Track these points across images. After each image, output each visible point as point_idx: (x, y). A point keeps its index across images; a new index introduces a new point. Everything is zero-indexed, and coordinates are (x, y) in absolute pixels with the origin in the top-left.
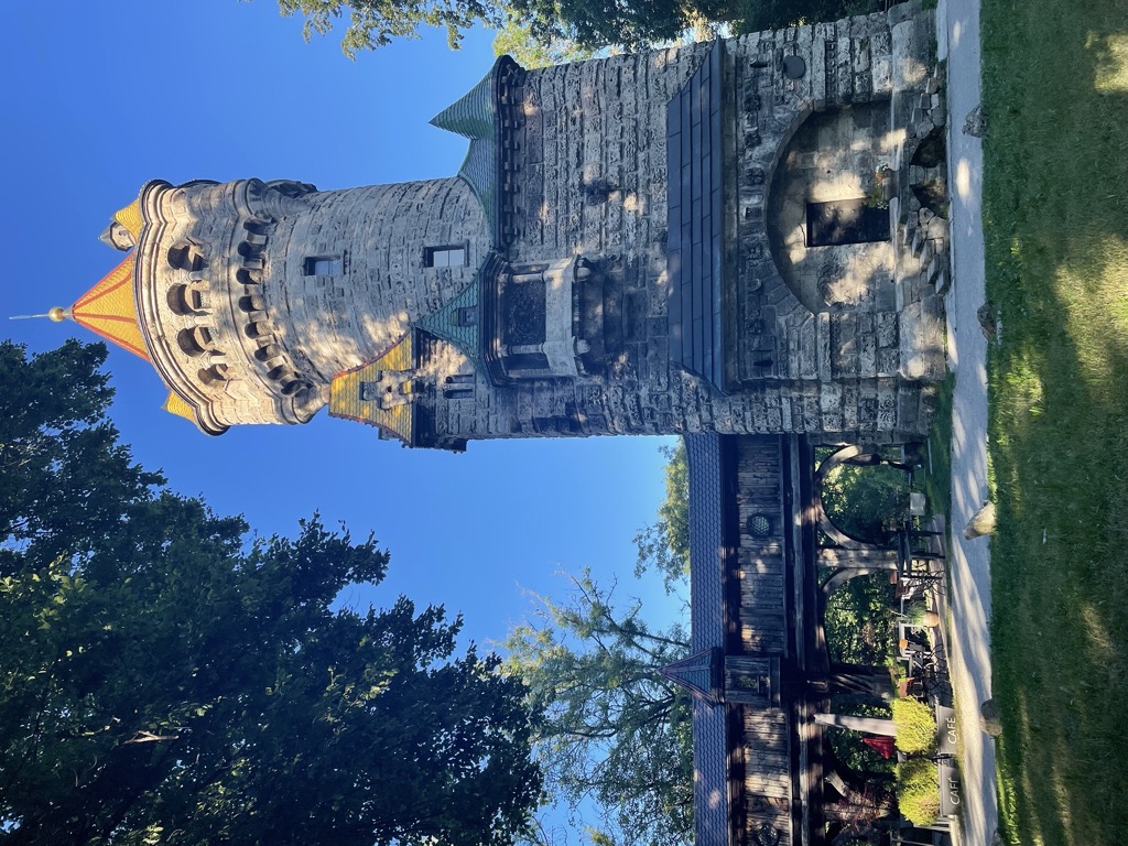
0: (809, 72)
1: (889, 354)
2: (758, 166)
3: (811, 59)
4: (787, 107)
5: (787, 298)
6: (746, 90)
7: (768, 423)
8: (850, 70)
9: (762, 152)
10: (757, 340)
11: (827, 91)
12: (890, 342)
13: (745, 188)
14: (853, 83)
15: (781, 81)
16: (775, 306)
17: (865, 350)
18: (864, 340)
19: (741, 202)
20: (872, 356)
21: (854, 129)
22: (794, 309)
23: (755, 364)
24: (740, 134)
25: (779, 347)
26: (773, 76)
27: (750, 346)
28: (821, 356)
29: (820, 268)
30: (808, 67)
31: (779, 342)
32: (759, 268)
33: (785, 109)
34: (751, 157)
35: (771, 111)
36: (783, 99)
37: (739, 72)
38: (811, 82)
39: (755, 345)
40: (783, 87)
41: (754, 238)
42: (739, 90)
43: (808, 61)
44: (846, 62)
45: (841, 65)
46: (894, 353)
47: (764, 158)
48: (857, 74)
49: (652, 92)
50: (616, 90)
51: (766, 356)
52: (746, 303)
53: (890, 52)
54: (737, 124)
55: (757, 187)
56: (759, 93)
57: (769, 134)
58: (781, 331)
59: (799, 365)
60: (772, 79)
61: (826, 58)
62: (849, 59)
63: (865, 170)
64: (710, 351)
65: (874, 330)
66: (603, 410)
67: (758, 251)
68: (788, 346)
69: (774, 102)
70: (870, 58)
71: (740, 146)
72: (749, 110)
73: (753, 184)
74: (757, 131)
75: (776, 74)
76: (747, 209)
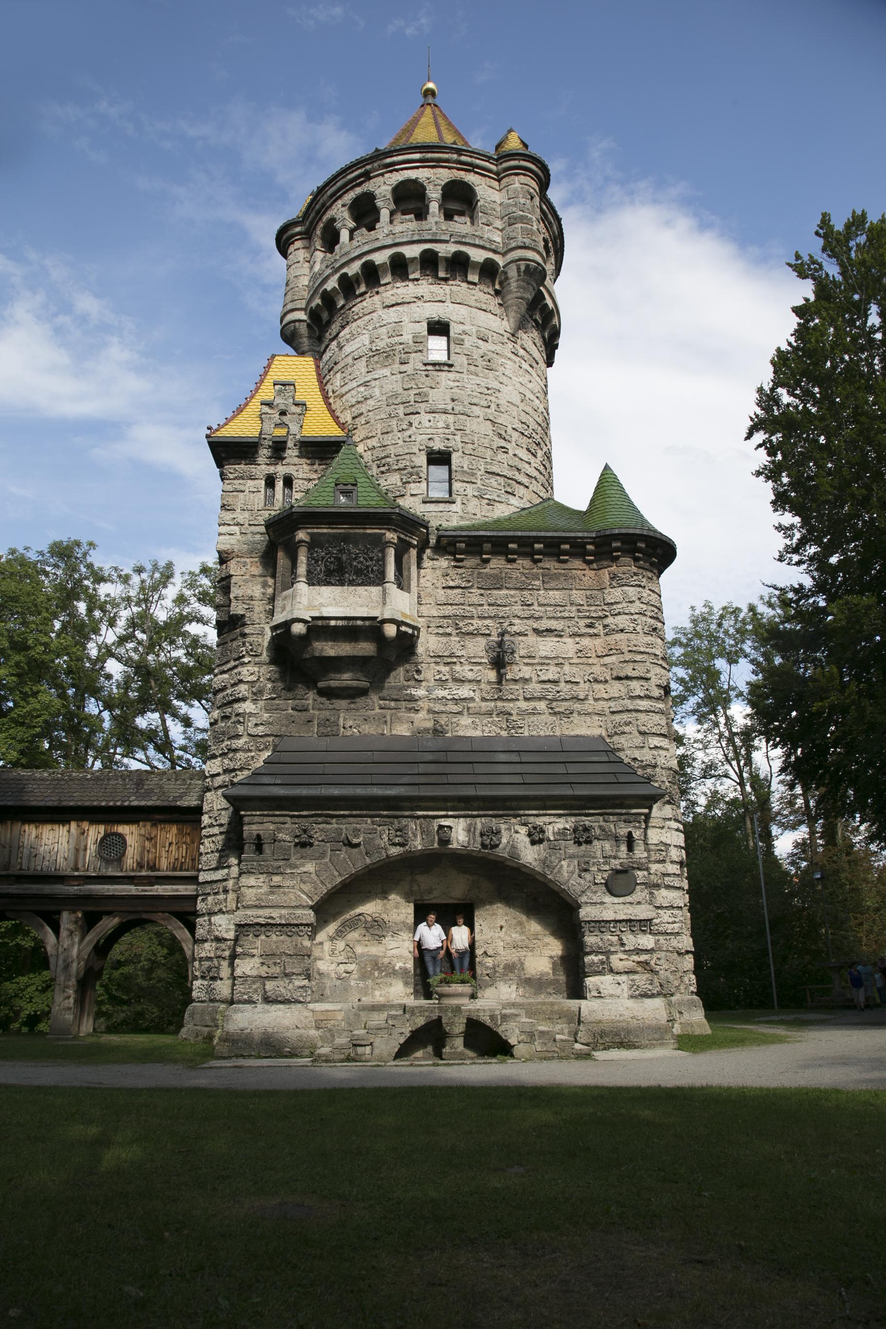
0: (616, 900)
1: (256, 991)
2: (504, 840)
3: (631, 903)
4: (575, 876)
5: (336, 873)
6: (600, 827)
7: (207, 853)
8: (612, 949)
9: (521, 846)
10: (288, 838)
11: (589, 922)
12: (269, 994)
13: (479, 826)
14: (597, 953)
15: (607, 867)
16: (327, 860)
17: (263, 964)
18: (275, 964)
19: (462, 820)
20: (254, 973)
21: (551, 957)
22: (322, 883)
23: (259, 836)
24: (546, 819)
25: (276, 864)
26: (615, 858)
27: (279, 830)
28: (261, 912)
29: (384, 916)
30: (621, 900)
31: (281, 863)
32: (378, 841)
33: (573, 873)
34: (517, 832)
35: (572, 857)
36: (586, 870)
37: (623, 817)
38: (602, 903)
39: (281, 836)
40: (599, 870)
41: (415, 836)
42: (601, 818)
43: (628, 899)
44: (623, 945)
45: (621, 939)
46: (255, 997)
47: (513, 847)
48: (608, 958)
49: (617, 718)
50: (622, 675)
51: (267, 849)
52: (336, 826)
53: (632, 997)
54: (560, 816)
55: (479, 839)
56: (595, 842)
57: (543, 854)
58: (296, 867)
59: (252, 887)
60: (610, 857)
61: (630, 921)
62: (627, 948)
63: (500, 970)
64: (279, 782)
65: (286, 975)
66: (235, 660)
67: (397, 840)
68: (277, 874)
69: (583, 860)
70: (626, 973)
71: (531, 819)
72: (575, 830)
73: (482, 835)
74: (549, 840)
75: (617, 862)
76: (450, 828)
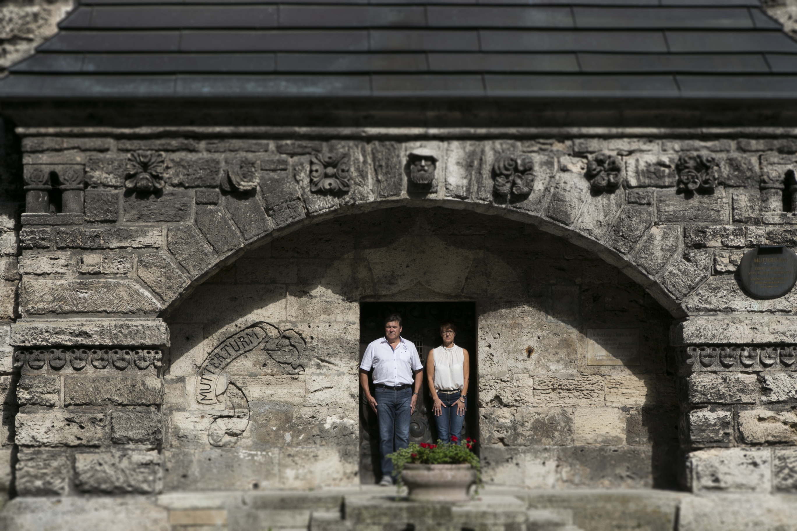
0: (756, 305)
1: (58, 472)
2: (539, 186)
3: (785, 312)
4: (678, 256)
5: (208, 248)
6: (731, 162)
8: (745, 399)
9: (571, 197)
10: (111, 180)
11: (701, 346)
12: (84, 477)
13: (490, 157)
14: (714, 406)
15: (741, 241)
16: (191, 222)
17: (70, 421)
18: (93, 421)
19: (455, 144)
20: (54, 438)
21: (625, 409)
22: (181, 266)
23: (54, 176)
24: (624, 145)
25: (90, 230)
26: (758, 222)
27: (95, 164)
28: (63, 323)
29: (302, 328)
30: (767, 304)
31: (100, 228)
32: (290, 186)
33: (672, 250)
34: (564, 169)
35: (672, 219)
36: (699, 246)
37: (777, 143)
38: (729, 310)
39: (97, 175)
40: (726, 246)
41: (363, 175)
42: (733, 144)
43: (781, 303)
44: (766, 391)
45: (762, 380)
46: (57, 484)
47: (557, 199)
48: (736, 416)
51: (69, 198)
52: (206, 155)
53: (779, 489)
54: (651, 138)
55: (489, 183)
56: (720, 192)
57: (616, 213)
58: (129, 236)
59: (44, 274)
60: (748, 220)
61: (783, 345)
62: (774, 397)
63: (526, 431)
64: (91, 68)
65: (116, 442)
67: (326, 184)
68: (92, 249)
69: (693, 225)
70: (770, 444)
71: (594, 144)
72: (680, 167)
73: (494, 175)
74: (627, 186)
75: (761, 231)
76: (432, 160)
